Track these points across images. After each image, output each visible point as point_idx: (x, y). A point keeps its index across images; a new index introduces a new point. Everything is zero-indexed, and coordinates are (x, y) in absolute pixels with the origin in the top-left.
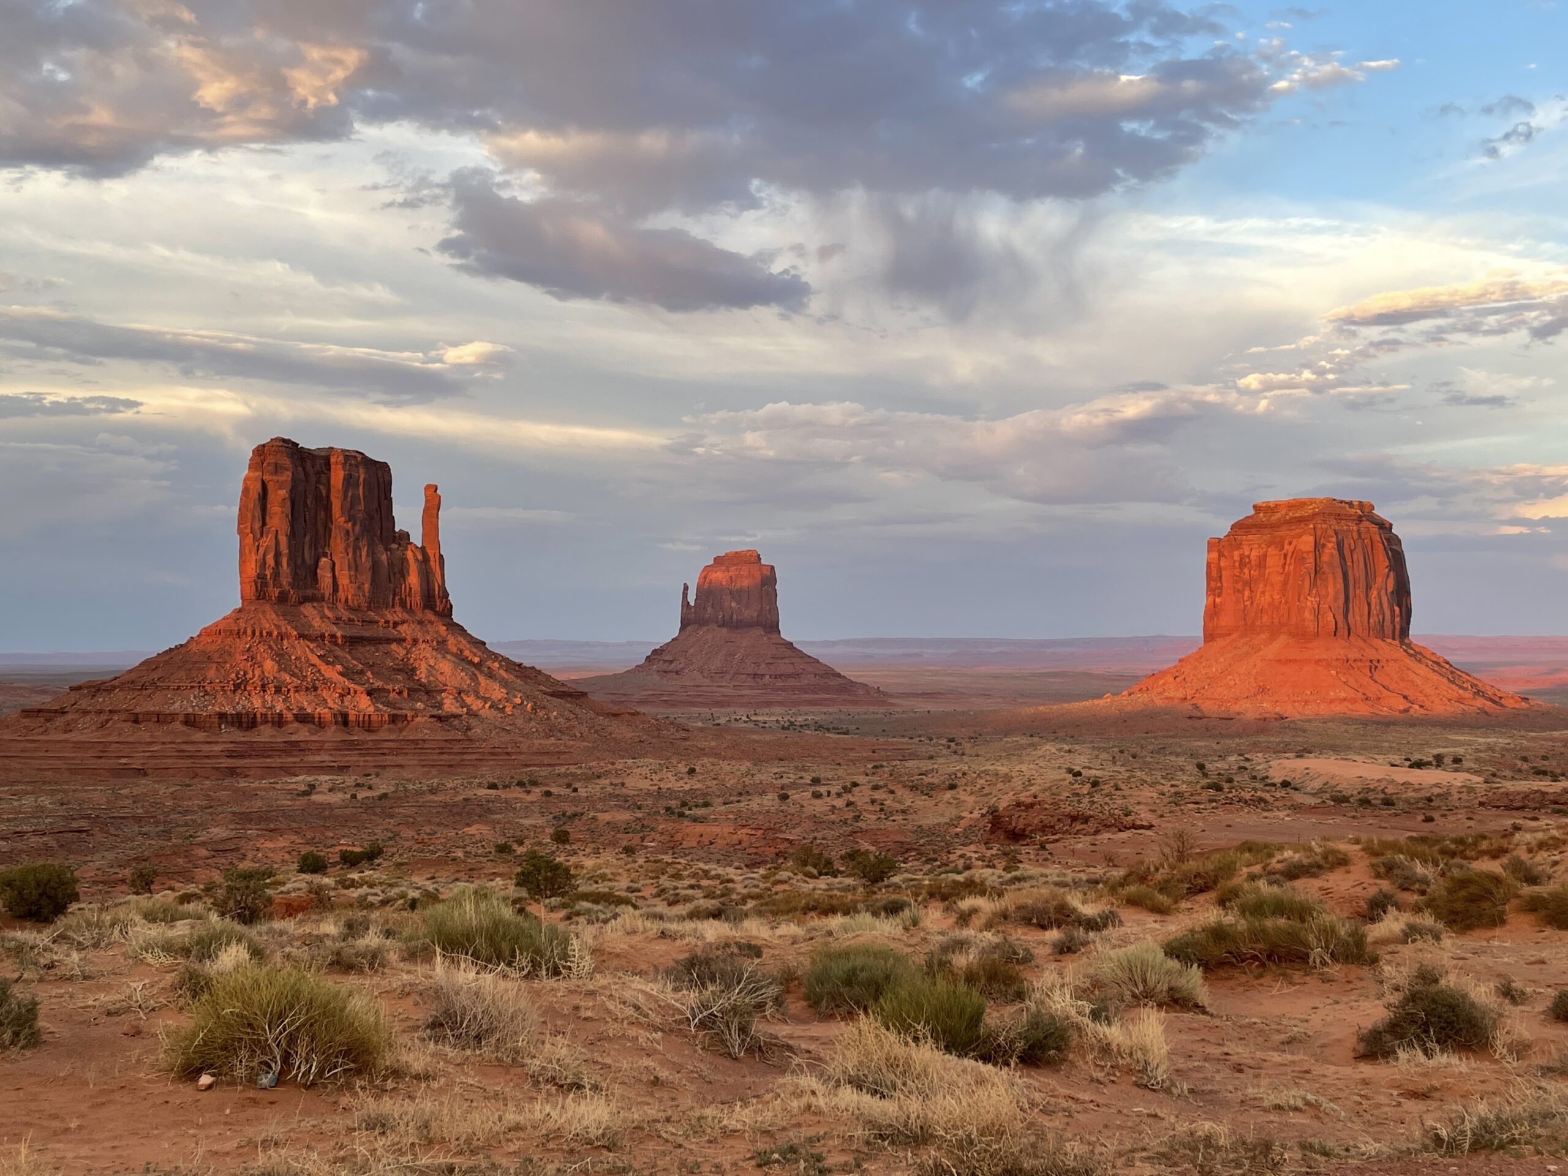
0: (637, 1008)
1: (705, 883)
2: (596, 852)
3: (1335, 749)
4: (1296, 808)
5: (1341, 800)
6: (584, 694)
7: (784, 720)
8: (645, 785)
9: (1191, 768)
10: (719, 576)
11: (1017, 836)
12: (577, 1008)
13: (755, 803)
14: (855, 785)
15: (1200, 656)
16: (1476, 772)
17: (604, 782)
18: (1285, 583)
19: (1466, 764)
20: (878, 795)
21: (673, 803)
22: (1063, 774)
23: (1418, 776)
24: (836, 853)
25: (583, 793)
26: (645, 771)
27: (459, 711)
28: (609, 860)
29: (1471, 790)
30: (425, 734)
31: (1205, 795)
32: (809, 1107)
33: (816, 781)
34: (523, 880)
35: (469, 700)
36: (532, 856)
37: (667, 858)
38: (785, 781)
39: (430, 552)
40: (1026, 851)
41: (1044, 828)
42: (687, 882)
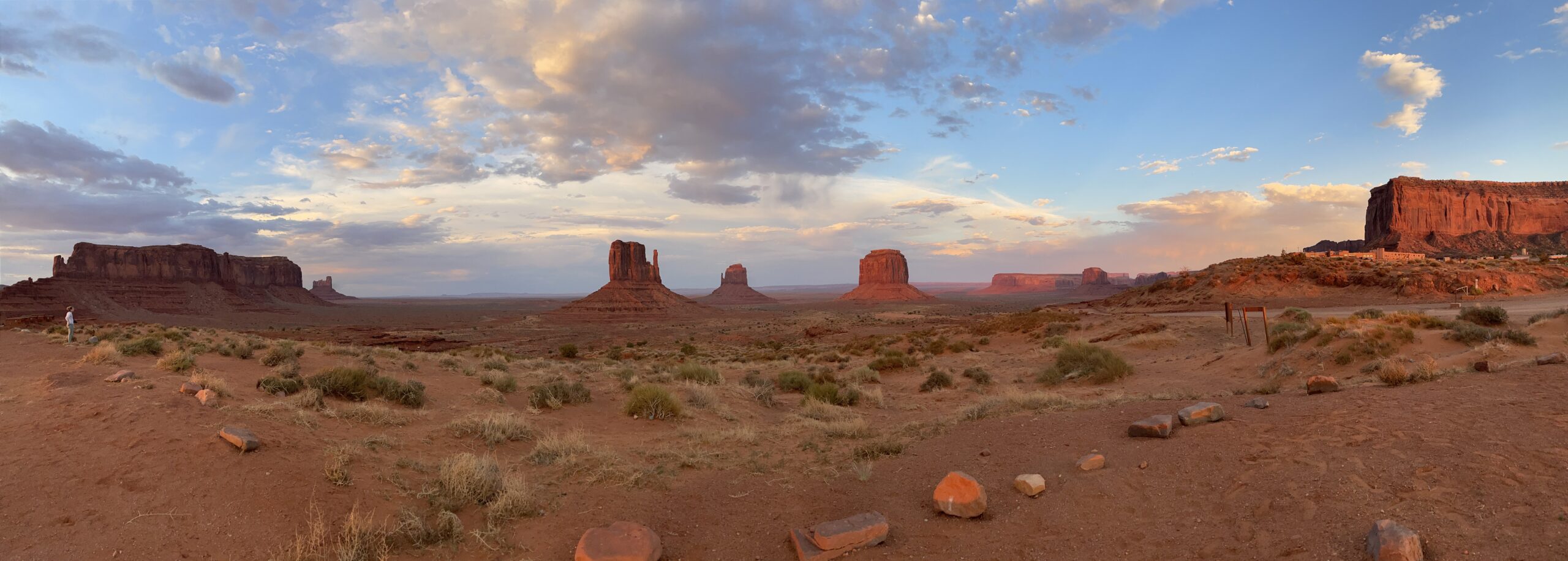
0: (740, 394)
1: (731, 351)
2: (701, 343)
3: (891, 310)
4: (882, 326)
5: (892, 323)
6: (696, 302)
7: (749, 308)
8: (713, 325)
9: (856, 317)
10: (730, 270)
11: (813, 336)
12: (724, 394)
13: (742, 330)
14: (769, 324)
15: (858, 288)
16: (923, 315)
17: (702, 325)
18: (879, 270)
19: (921, 313)
20: (775, 326)
21: (721, 330)
22: (823, 319)
23: (910, 316)
24: (765, 342)
25: (696, 327)
26: (713, 322)
27: (663, 307)
28: (705, 345)
29: (922, 319)
30: (655, 312)
31: (860, 323)
32: (803, 426)
33: (759, 323)
34: (683, 350)
35: (666, 304)
36: (685, 344)
37: (720, 344)
38: (750, 324)
39: (655, 267)
40: (816, 340)
41: (820, 334)
42: (726, 351)
